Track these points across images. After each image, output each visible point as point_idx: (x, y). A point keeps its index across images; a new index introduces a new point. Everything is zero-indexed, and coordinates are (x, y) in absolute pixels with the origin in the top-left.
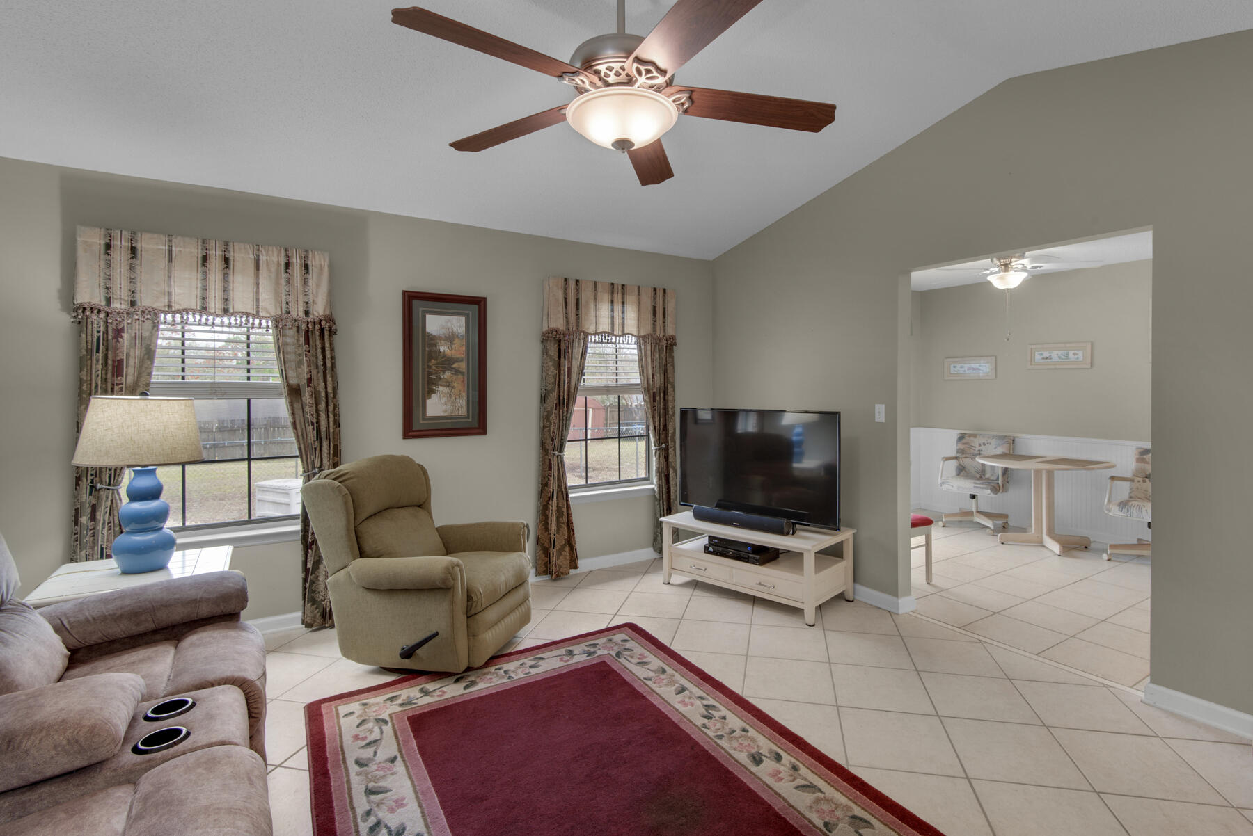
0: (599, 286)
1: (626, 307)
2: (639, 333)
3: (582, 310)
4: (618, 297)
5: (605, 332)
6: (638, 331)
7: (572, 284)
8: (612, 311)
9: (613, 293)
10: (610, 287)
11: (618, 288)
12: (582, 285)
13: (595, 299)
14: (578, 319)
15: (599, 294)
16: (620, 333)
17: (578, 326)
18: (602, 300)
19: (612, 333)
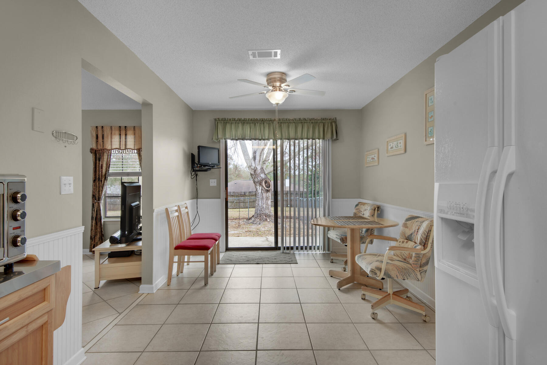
0: (113, 128)
1: (127, 137)
2: (134, 148)
3: (105, 139)
4: (123, 133)
5: (117, 149)
6: (135, 147)
7: (100, 129)
8: (120, 138)
9: (120, 131)
10: (119, 128)
11: (122, 128)
12: (105, 129)
13: (111, 134)
14: (103, 143)
15: (113, 132)
16: (124, 148)
17: (103, 146)
18: (115, 134)
19: (120, 149)
